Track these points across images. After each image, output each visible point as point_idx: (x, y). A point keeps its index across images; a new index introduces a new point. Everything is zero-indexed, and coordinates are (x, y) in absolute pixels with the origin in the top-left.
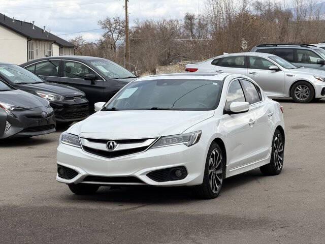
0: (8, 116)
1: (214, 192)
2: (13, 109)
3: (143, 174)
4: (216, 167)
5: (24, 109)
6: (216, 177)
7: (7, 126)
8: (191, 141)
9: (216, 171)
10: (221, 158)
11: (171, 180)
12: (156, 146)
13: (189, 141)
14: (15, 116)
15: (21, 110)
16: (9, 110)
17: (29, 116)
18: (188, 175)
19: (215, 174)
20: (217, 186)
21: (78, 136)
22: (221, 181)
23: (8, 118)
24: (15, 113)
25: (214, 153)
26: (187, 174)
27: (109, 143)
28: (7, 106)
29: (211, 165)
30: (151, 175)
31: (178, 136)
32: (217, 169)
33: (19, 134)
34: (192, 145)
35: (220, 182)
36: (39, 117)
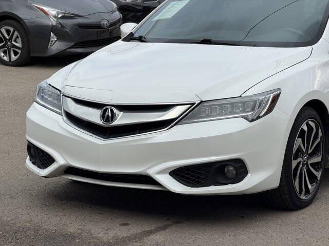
0: (53, 26)
1: (303, 197)
2: (60, 16)
3: (162, 172)
4: (310, 151)
5: (76, 15)
6: (308, 170)
7: (52, 39)
8: (256, 110)
9: (308, 159)
10: (320, 134)
11: (215, 185)
12: (189, 118)
13: (253, 110)
14: (62, 26)
15: (71, 18)
16: (55, 17)
17: (82, 26)
18: (249, 175)
19: (307, 164)
20: (310, 186)
21: (60, 91)
22: (318, 174)
23: (53, 29)
24: (63, 21)
25: (305, 128)
26: (247, 173)
27: (106, 110)
28: (52, 12)
29: (299, 150)
30: (179, 174)
31: (233, 100)
32: (311, 155)
33: (68, 50)
34: (259, 117)
35: (316, 177)
36: (98, 26)
